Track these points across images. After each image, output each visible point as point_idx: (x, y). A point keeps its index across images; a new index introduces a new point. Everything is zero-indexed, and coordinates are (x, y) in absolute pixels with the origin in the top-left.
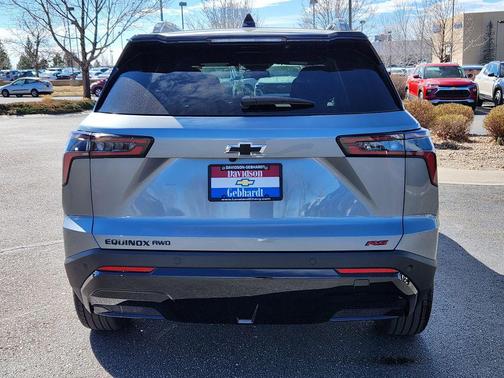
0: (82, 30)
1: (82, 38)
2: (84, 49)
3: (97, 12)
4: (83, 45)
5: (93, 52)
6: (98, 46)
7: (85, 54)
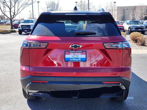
0: (10, 9)
1: (10, 12)
2: (11, 15)
3: (15, 4)
4: (10, 13)
5: (14, 16)
6: (15, 14)
7: (11, 16)
